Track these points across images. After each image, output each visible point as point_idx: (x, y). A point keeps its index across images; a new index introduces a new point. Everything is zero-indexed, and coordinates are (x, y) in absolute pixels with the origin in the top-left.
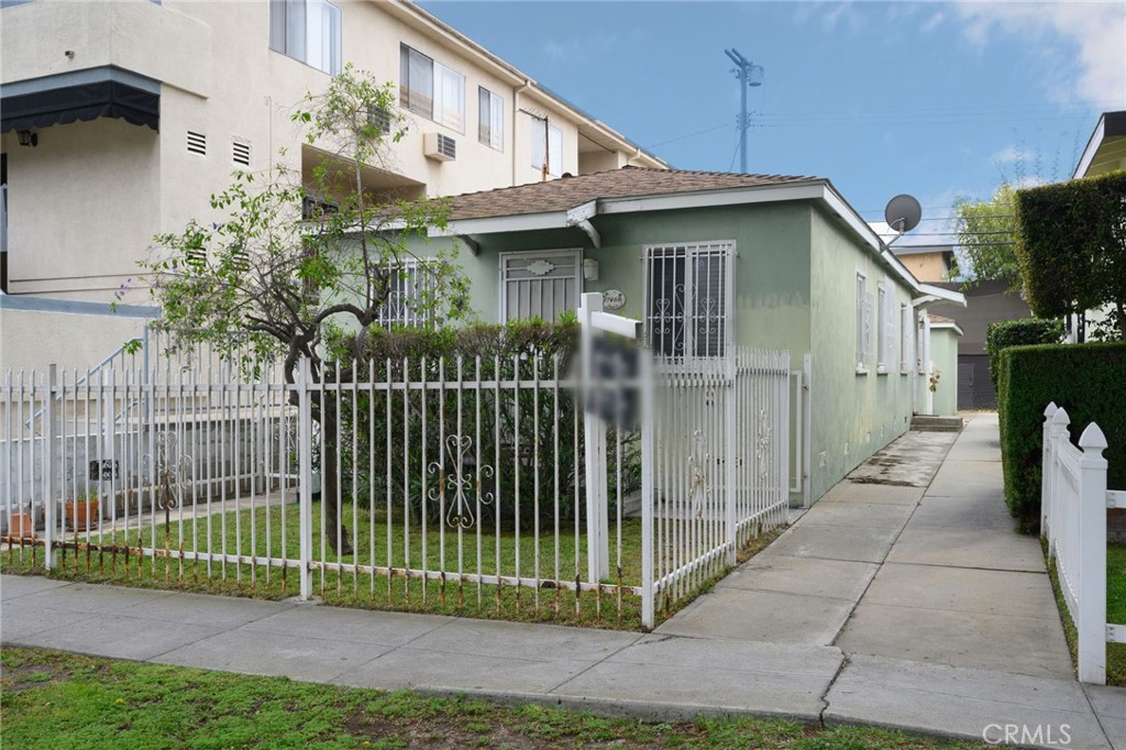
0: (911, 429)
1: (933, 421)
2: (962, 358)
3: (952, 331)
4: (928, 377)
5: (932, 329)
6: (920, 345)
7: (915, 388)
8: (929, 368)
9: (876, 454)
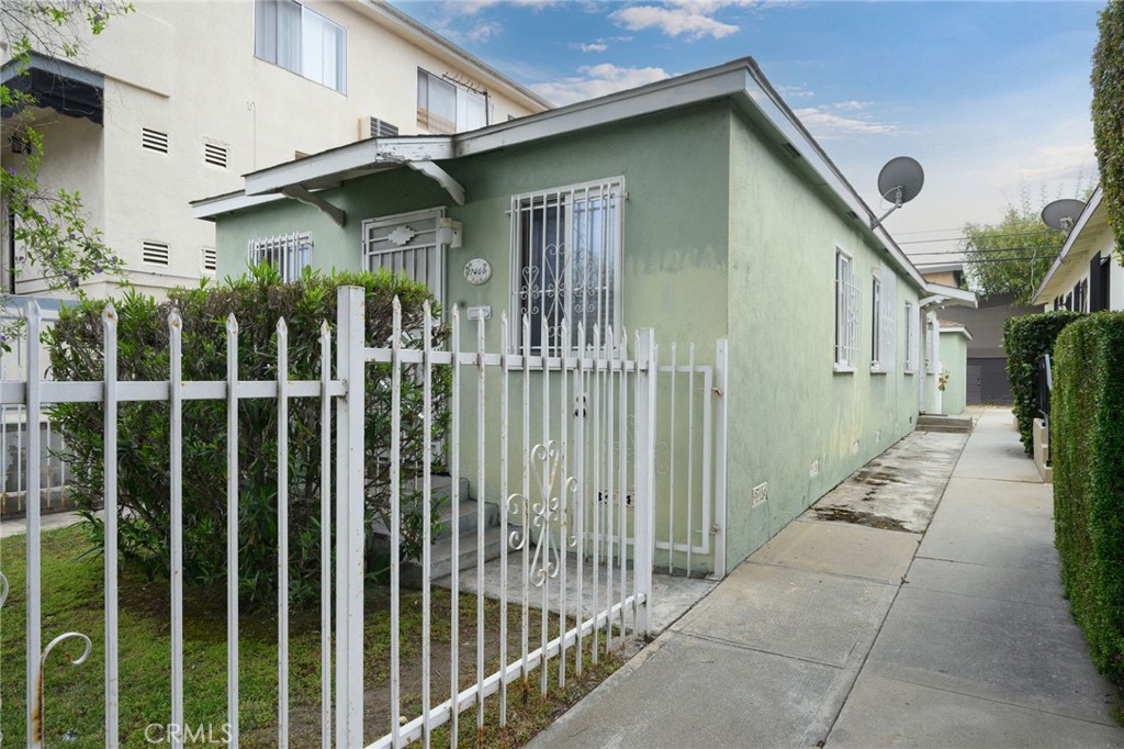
0: (917, 429)
1: (941, 421)
2: (970, 361)
3: (961, 335)
4: (937, 377)
5: (941, 333)
6: (929, 346)
7: (922, 388)
8: (938, 368)
9: (868, 465)
